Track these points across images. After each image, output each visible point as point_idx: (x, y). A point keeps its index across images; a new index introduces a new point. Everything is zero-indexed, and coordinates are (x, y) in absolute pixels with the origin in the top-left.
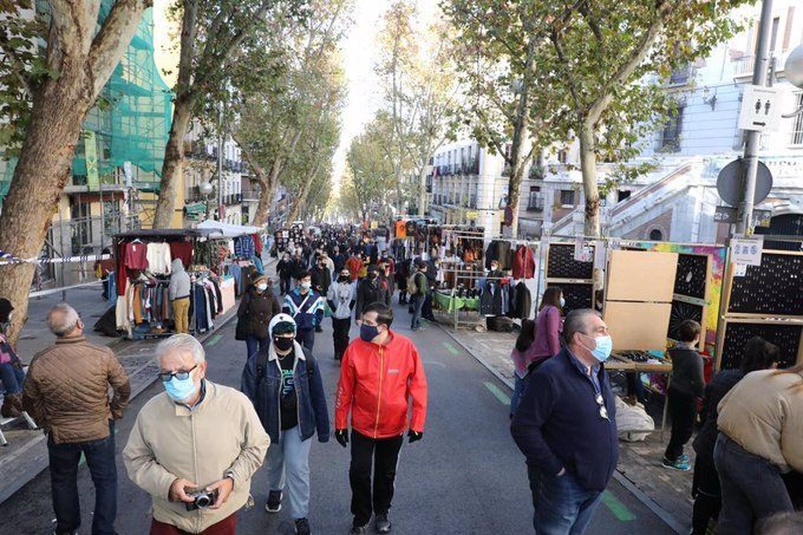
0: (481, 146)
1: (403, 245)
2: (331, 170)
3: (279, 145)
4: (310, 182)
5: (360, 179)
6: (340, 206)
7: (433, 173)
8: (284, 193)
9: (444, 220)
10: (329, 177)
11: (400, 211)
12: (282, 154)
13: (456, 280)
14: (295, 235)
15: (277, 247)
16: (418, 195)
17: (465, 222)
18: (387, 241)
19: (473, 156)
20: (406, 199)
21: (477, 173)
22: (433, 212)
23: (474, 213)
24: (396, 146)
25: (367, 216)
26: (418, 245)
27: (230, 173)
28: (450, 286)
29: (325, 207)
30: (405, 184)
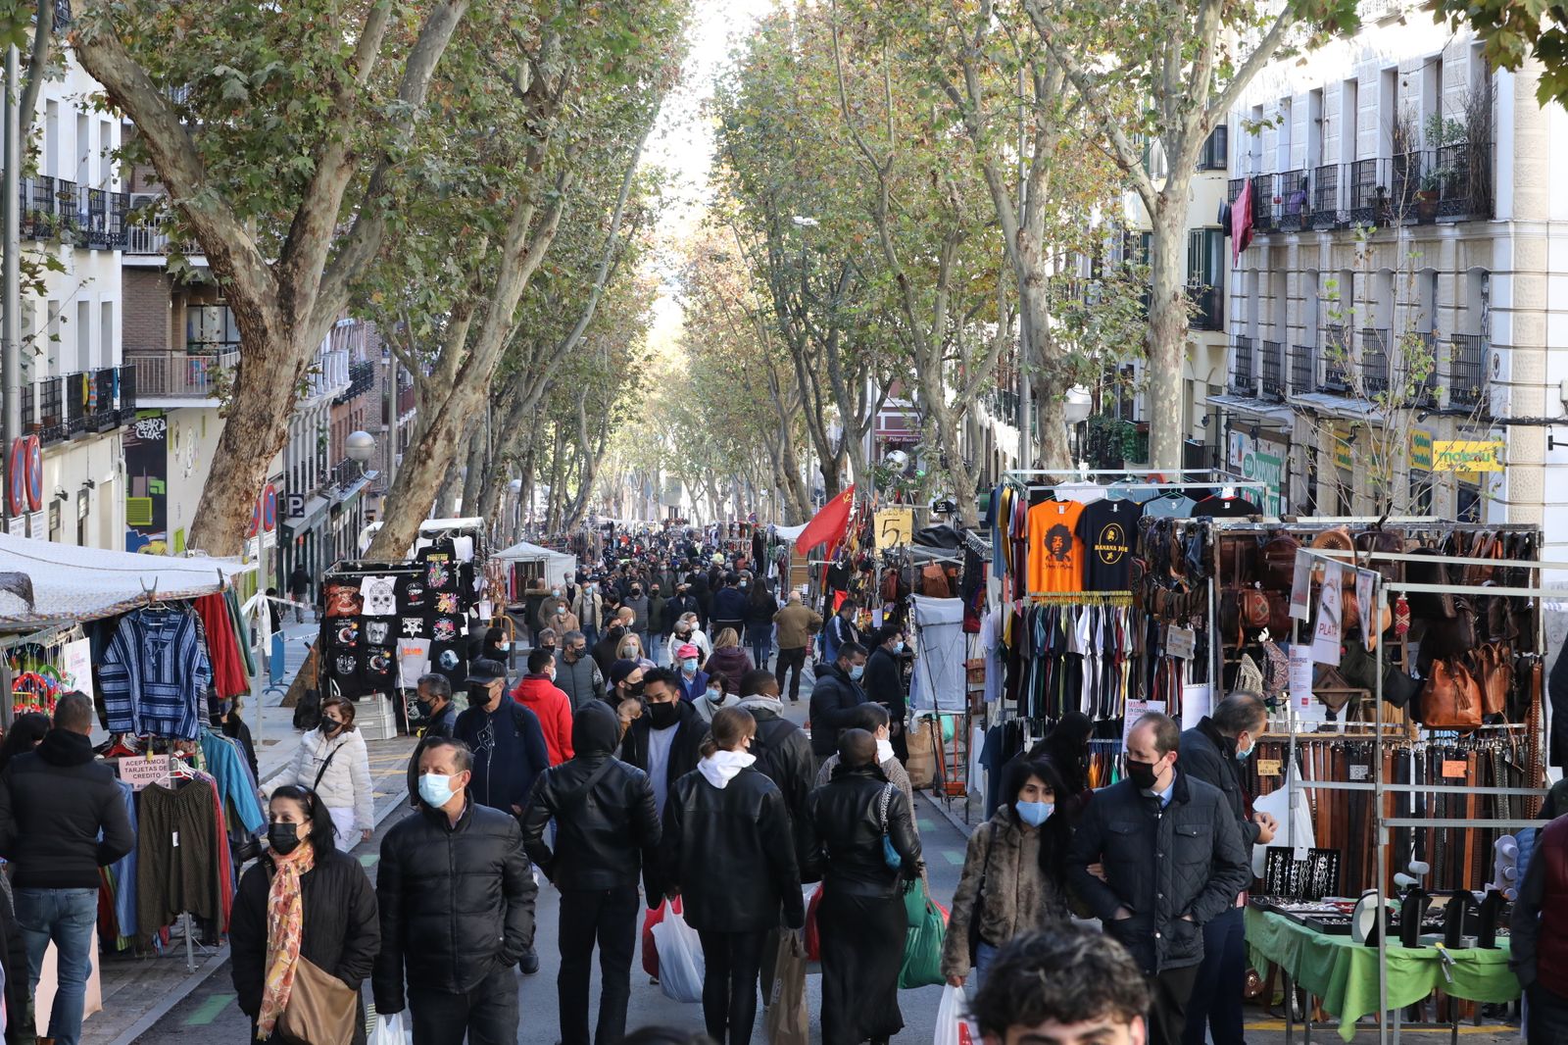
0: (1493, 56)
1: (1064, 640)
2: (636, 217)
3: (336, 88)
4: (514, 288)
5: (804, 264)
6: (686, 419)
7: (1226, 217)
8: (362, 356)
9: (1298, 490)
10: (624, 255)
11: (1044, 443)
12: (351, 133)
13: (1384, 838)
14: (431, 596)
15: (331, 671)
16: (1148, 349)
17: (1424, 498)
18: (971, 624)
19: (1456, 114)
20: (1073, 373)
21: (1482, 207)
22: (1239, 445)
23: (1473, 447)
24: (1009, 67)
25: (848, 475)
26: (1154, 641)
27: (65, 254)
28: (1350, 881)
29: (601, 430)
30: (1067, 288)
